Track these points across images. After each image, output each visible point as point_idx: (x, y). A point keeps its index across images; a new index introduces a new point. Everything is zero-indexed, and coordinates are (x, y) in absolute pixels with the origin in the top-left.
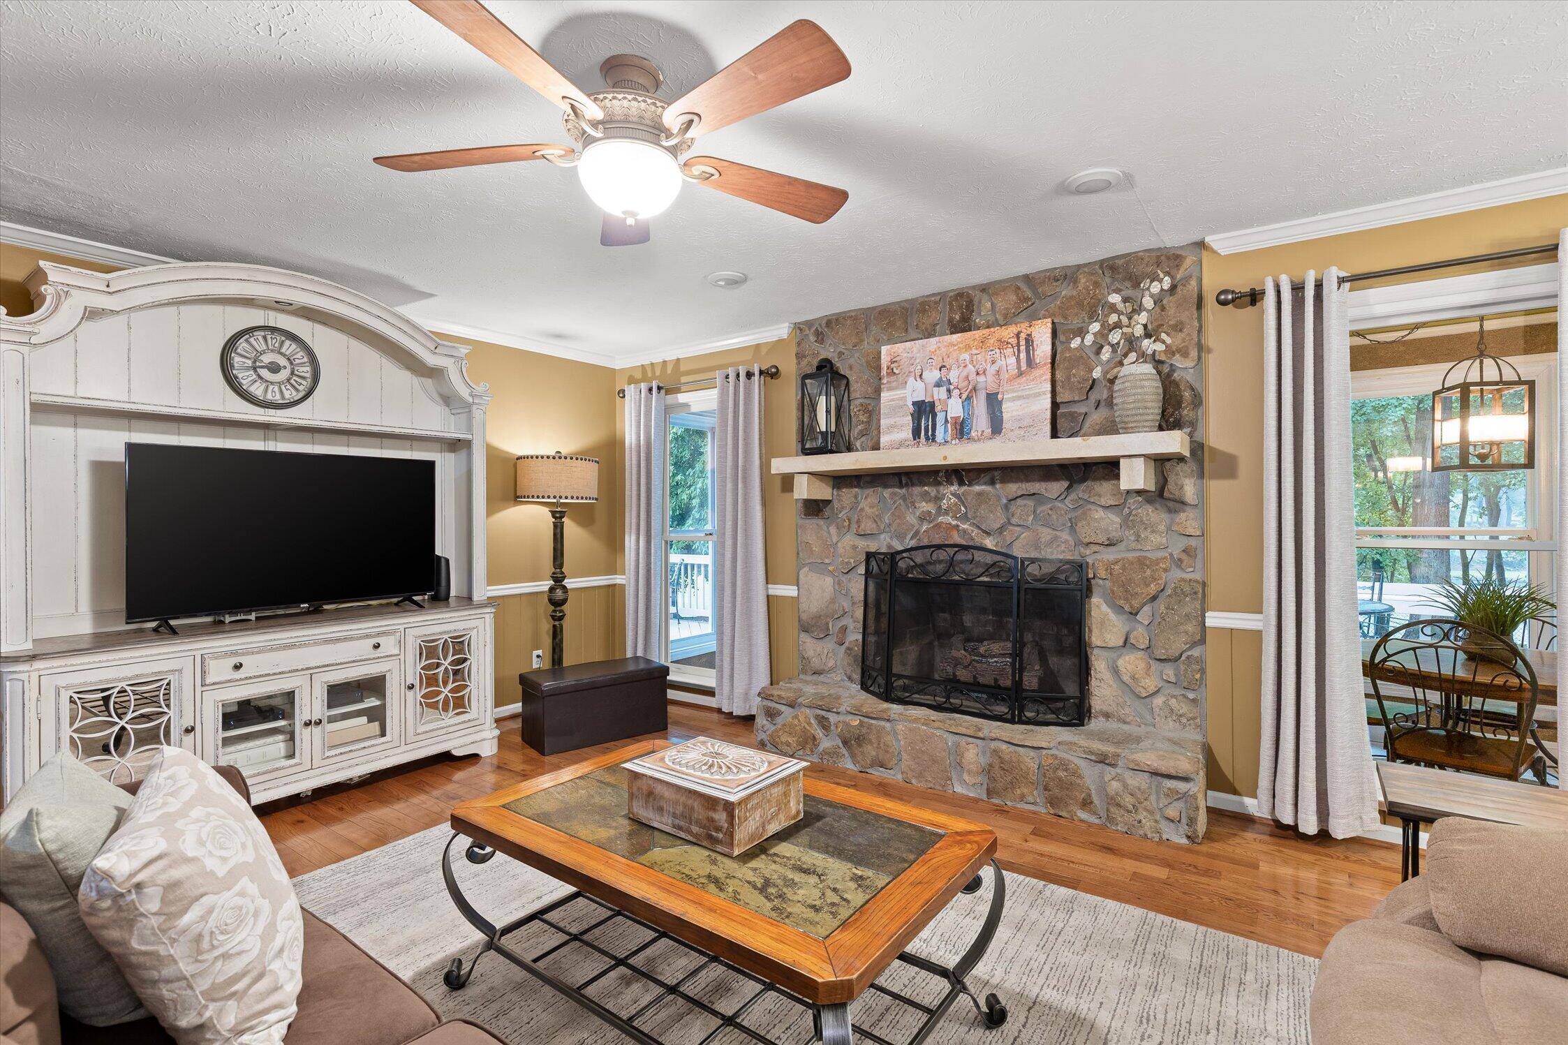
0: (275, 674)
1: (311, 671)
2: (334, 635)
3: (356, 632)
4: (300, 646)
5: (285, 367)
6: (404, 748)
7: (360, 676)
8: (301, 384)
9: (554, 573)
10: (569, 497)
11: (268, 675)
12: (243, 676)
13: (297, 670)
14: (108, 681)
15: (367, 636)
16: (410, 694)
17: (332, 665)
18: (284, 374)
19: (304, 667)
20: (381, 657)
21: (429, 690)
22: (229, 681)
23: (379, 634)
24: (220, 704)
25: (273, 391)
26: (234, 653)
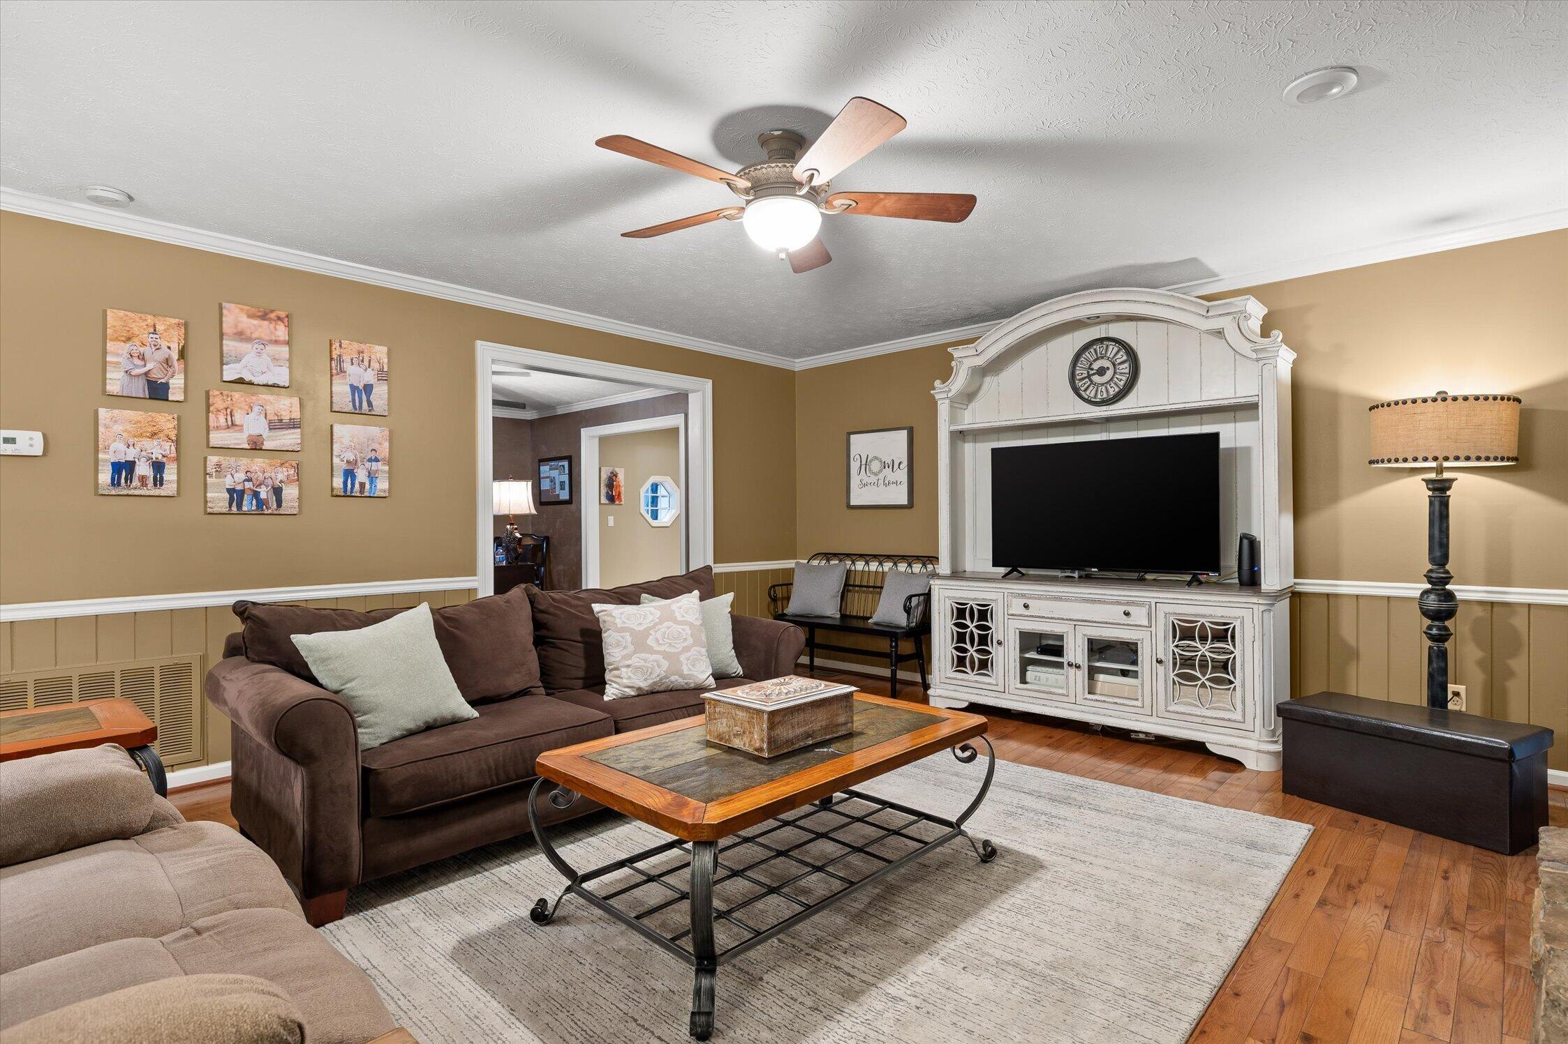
0: (1048, 618)
1: (1075, 623)
2: (1091, 596)
3: (1109, 597)
4: (1071, 601)
5: (1108, 368)
6: (1154, 719)
7: (1112, 637)
8: (1121, 380)
9: (1430, 571)
10: (1410, 459)
11: (1043, 617)
12: (1029, 614)
13: (1063, 619)
14: (966, 599)
15: (1118, 603)
16: (1161, 668)
17: (1089, 621)
18: (1109, 374)
19: (1068, 617)
20: (1130, 625)
21: (1181, 671)
22: (1021, 615)
23: (1128, 603)
24: (1017, 632)
25: (1101, 391)
26: (1023, 596)
